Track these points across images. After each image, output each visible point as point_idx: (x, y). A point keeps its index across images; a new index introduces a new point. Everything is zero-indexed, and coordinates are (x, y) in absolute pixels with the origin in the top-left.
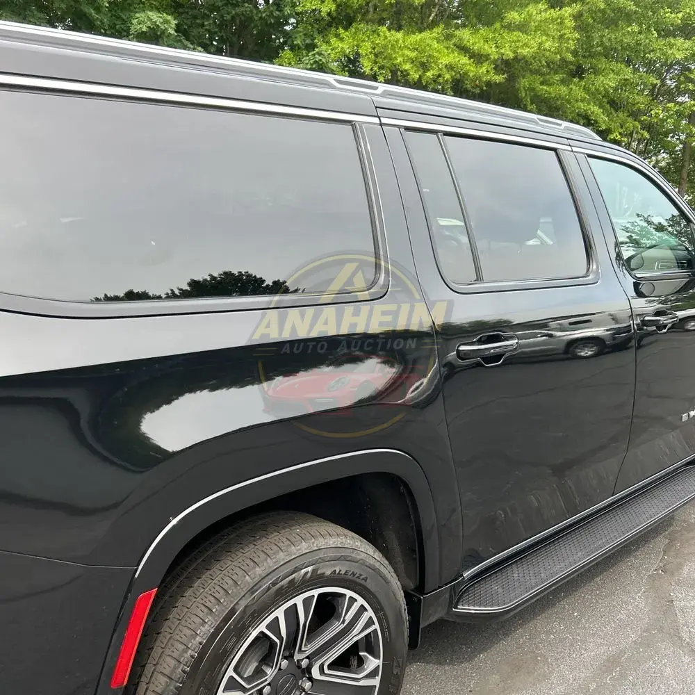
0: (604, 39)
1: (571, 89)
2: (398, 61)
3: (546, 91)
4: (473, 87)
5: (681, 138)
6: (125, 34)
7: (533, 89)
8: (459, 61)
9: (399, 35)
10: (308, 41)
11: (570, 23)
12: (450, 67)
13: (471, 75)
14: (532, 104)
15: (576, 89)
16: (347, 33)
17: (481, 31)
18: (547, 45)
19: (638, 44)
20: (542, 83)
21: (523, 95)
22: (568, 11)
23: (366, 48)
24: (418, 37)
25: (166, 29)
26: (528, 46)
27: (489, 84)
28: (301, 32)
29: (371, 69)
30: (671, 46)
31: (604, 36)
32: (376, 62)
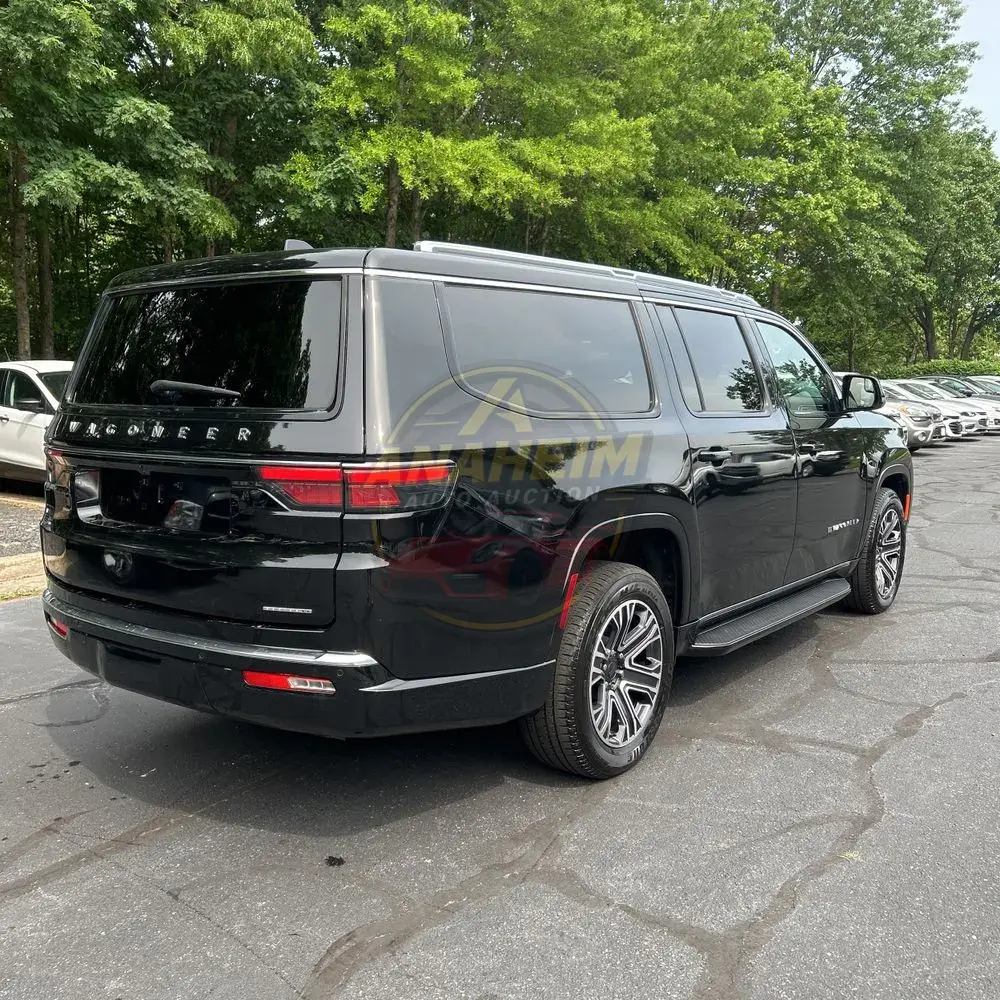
0: (681, 157)
1: (645, 214)
2: (448, 174)
3: (616, 217)
4: (535, 211)
5: (767, 276)
6: (98, 123)
7: (600, 214)
8: (521, 178)
9: (447, 143)
10: (328, 143)
11: (647, 135)
12: (508, 185)
13: (535, 196)
14: (600, 231)
15: (651, 215)
16: (380, 136)
17: (543, 143)
18: (623, 160)
19: (719, 163)
20: (611, 207)
21: (590, 221)
22: (644, 121)
23: (404, 157)
24: (471, 145)
25: (161, 122)
26: (600, 162)
27: (555, 207)
28: (316, 129)
29: (413, 183)
30: (757, 166)
31: (681, 153)
32: (418, 175)
